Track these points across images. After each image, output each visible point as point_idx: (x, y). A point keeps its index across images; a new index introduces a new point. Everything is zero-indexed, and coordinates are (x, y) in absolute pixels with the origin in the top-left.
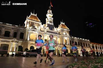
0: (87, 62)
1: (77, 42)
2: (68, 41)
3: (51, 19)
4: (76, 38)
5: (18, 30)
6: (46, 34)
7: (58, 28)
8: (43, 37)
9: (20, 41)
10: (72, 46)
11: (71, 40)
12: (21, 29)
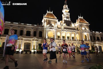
1: (99, 37)
2: (88, 36)
3: (68, 14)
4: (98, 32)
5: (37, 29)
6: (63, 30)
7: (76, 23)
8: (61, 34)
9: (39, 40)
10: (93, 42)
11: (92, 35)
12: (39, 28)
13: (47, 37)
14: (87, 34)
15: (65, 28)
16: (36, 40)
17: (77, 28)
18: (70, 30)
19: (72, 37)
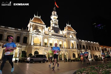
0: (97, 67)
1: (85, 45)
2: (75, 44)
3: (56, 21)
4: (84, 41)
5: (21, 34)
6: (51, 37)
7: (64, 31)
8: (48, 41)
9: (23, 46)
10: (80, 50)
11: (78, 44)
12: (24, 33)
13: (32, 44)
14: (74, 42)
15: (53, 35)
16: (19, 47)
17: (65, 36)
18: (58, 37)
19: (60, 45)
